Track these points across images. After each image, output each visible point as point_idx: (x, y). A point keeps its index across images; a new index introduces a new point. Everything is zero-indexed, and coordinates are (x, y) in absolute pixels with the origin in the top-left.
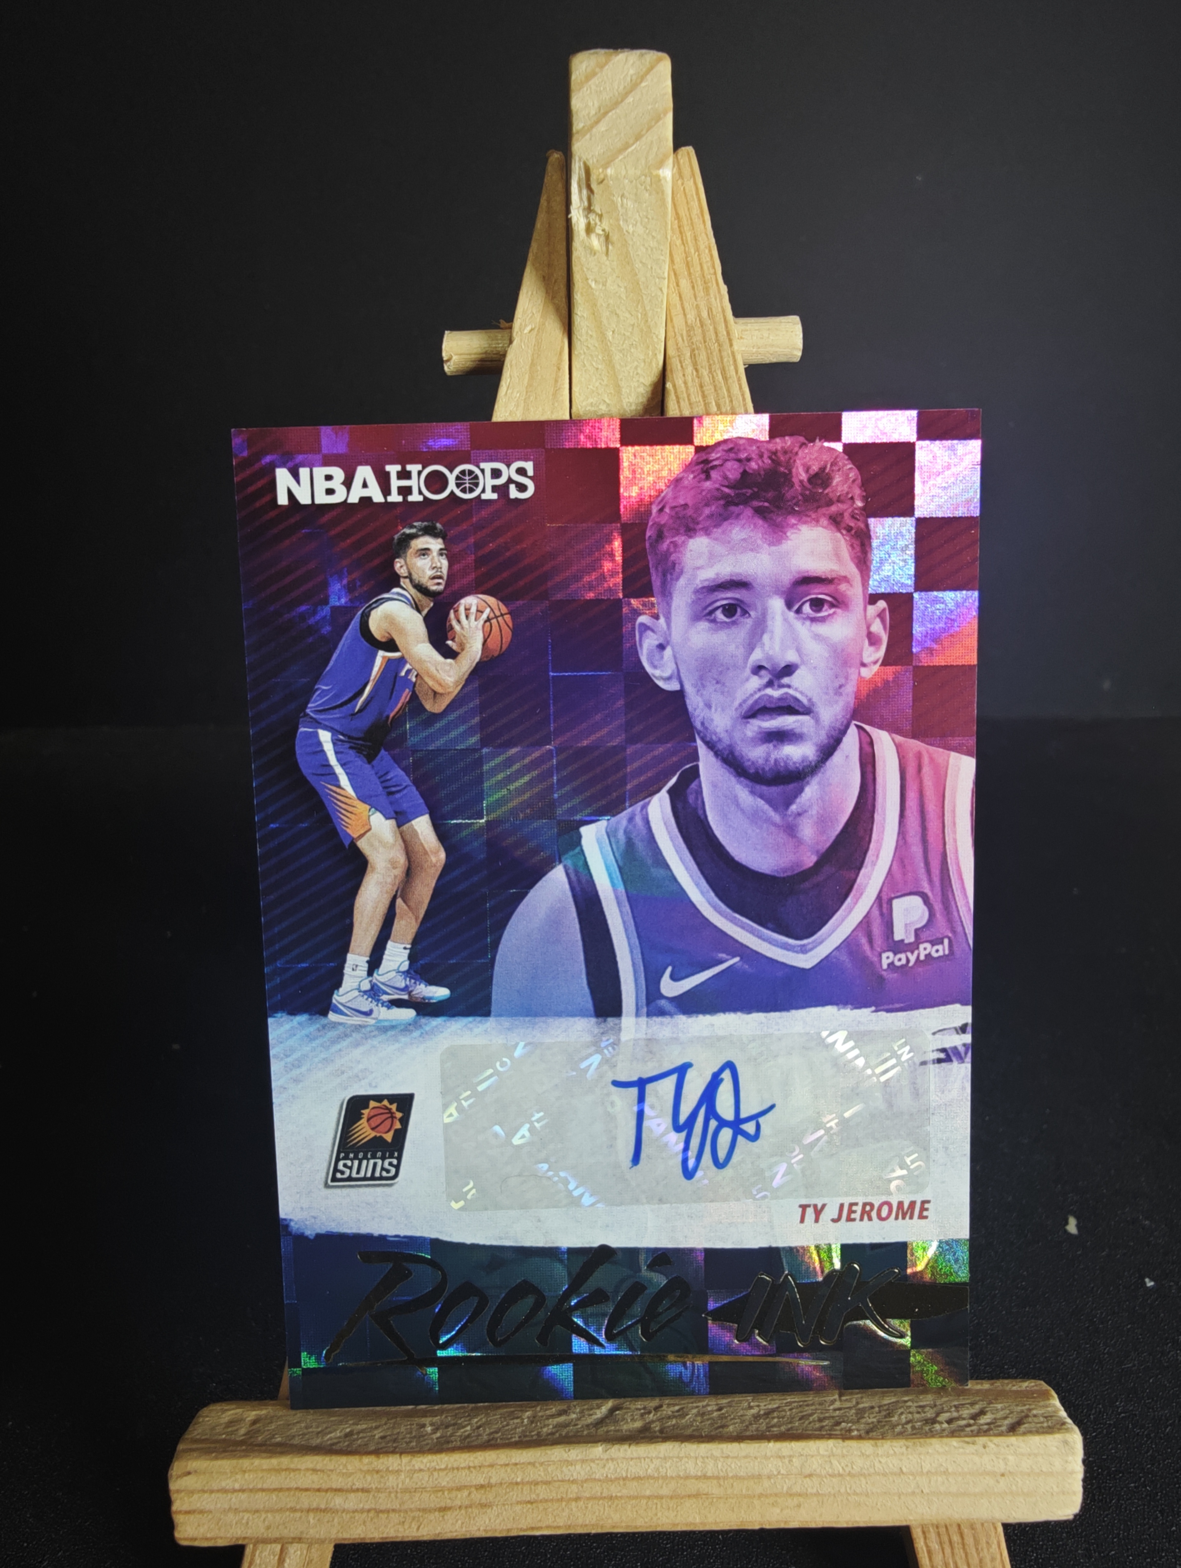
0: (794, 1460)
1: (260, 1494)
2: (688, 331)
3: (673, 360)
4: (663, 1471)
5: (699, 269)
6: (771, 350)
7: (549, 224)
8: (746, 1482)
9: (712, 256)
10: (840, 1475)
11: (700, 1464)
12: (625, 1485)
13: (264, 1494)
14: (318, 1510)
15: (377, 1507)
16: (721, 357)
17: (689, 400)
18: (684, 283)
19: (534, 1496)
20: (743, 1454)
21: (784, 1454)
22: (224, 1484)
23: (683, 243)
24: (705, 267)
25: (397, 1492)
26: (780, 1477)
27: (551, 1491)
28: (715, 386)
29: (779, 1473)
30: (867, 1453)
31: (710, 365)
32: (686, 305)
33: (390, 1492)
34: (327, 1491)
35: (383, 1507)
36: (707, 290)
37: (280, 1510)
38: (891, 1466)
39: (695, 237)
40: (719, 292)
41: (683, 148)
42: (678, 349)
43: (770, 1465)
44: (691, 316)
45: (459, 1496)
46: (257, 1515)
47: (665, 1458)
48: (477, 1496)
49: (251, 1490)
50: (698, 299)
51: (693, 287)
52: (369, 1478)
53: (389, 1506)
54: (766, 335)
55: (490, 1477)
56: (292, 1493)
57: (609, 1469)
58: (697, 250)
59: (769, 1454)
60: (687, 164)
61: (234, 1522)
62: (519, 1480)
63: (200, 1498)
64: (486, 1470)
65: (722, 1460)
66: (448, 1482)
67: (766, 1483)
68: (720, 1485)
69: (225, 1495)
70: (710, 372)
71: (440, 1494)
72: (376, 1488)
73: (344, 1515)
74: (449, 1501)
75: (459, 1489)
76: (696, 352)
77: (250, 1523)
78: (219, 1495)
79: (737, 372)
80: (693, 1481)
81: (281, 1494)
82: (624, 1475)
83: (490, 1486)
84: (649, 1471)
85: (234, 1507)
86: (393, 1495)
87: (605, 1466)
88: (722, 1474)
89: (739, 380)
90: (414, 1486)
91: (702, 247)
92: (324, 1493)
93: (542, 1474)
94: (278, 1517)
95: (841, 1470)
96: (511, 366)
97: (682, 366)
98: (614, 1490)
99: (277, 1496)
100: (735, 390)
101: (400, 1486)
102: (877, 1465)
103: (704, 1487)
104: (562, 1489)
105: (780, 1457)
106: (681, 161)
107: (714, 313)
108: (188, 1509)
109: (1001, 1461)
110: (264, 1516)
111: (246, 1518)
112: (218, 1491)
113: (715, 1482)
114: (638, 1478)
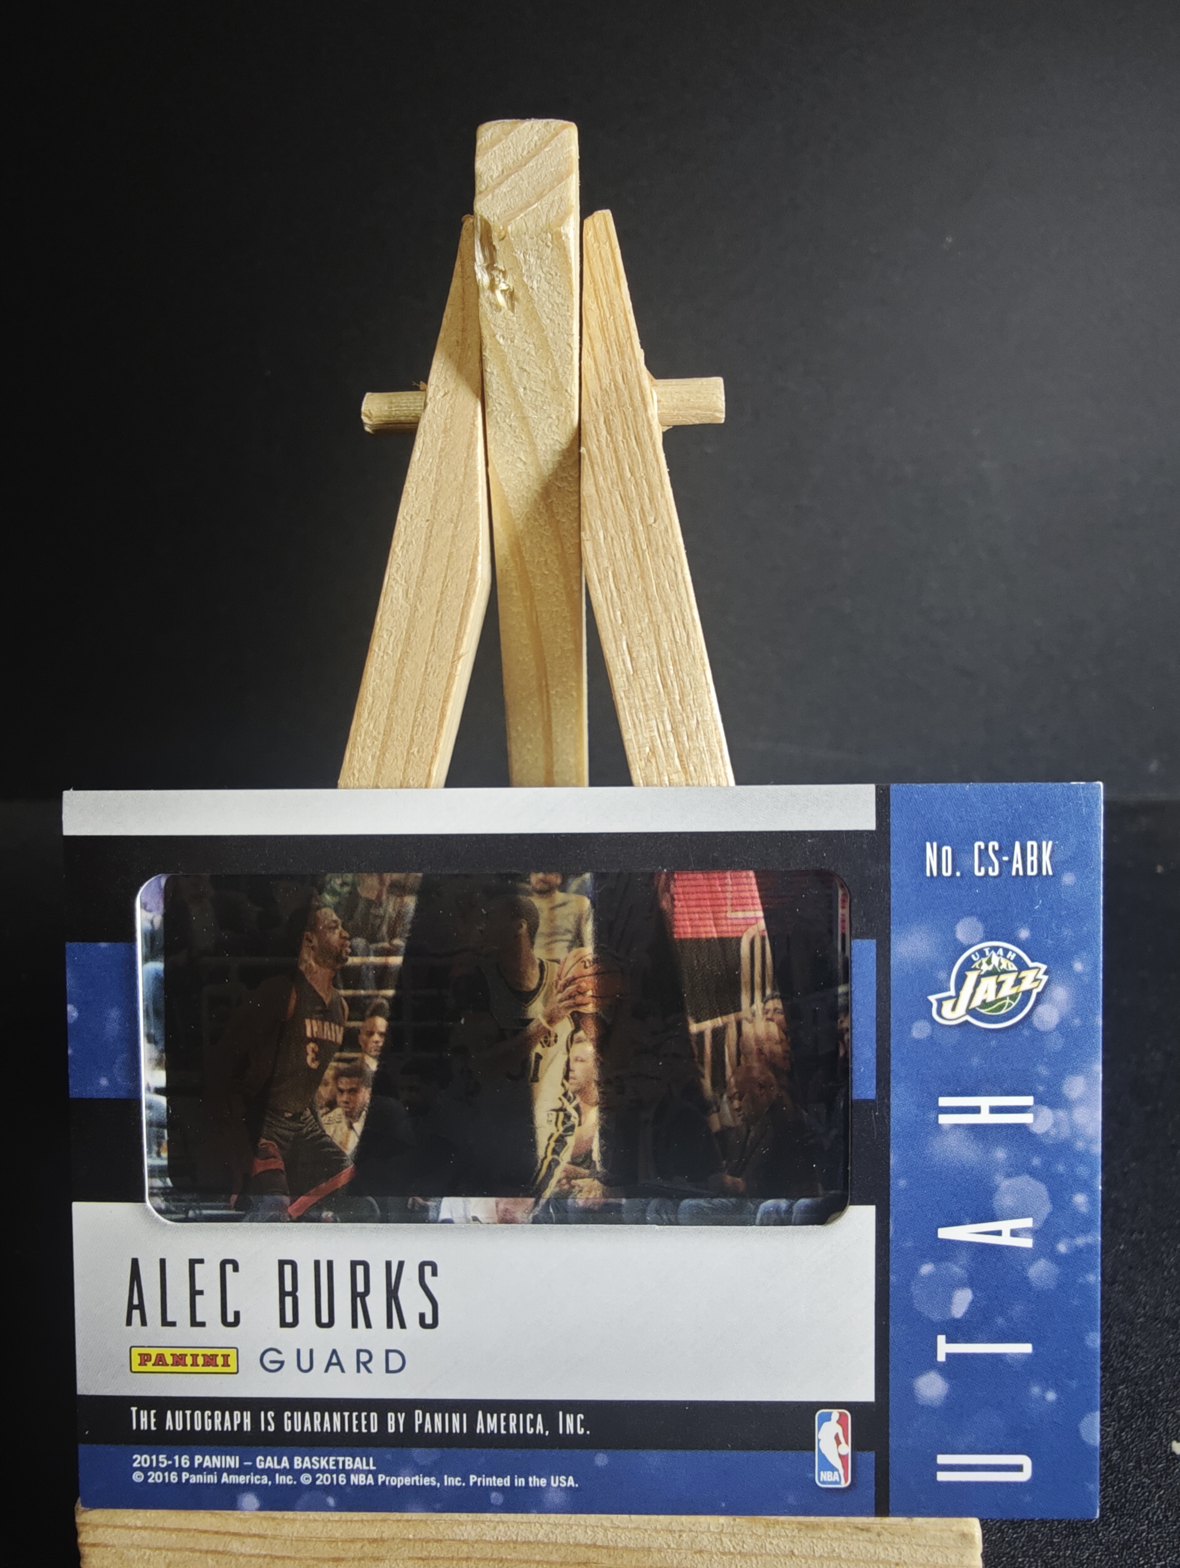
0: (684, 1535)
1: (161, 1532)
2: (603, 396)
3: (587, 425)
4: (553, 1538)
5: (614, 332)
6: (694, 412)
7: (463, 289)
8: (636, 1554)
9: (627, 320)
10: (730, 1553)
11: (590, 1533)
12: (515, 1548)
13: (165, 1533)
14: (215, 1552)
15: (273, 1553)
16: (636, 422)
17: (603, 465)
18: (599, 347)
19: (425, 1553)
20: (633, 1526)
21: (674, 1529)
22: (126, 1521)
23: (598, 307)
24: (621, 332)
25: (292, 1540)
26: (669, 1551)
27: (442, 1548)
28: (629, 452)
29: (669, 1546)
30: (759, 1533)
31: (624, 430)
32: (601, 370)
33: (286, 1540)
34: (225, 1534)
35: (279, 1554)
36: (622, 354)
37: (180, 1550)
38: (782, 1547)
39: (610, 300)
40: (634, 356)
41: (599, 212)
42: (592, 414)
43: (660, 1538)
44: (606, 381)
45: (353, 1547)
46: (157, 1552)
47: (555, 1525)
48: (369, 1549)
49: (152, 1529)
50: (613, 363)
51: (608, 352)
52: (265, 1524)
53: (285, 1554)
54: (686, 397)
55: (383, 1532)
56: (191, 1534)
57: (500, 1531)
58: (613, 313)
59: (658, 1527)
60: (603, 227)
61: (137, 1557)
62: (411, 1536)
63: (104, 1532)
64: (379, 1525)
65: (612, 1530)
66: (341, 1534)
67: (656, 1556)
68: (610, 1556)
69: (127, 1531)
70: (624, 437)
71: (333, 1545)
72: (272, 1535)
73: (241, 1558)
74: (342, 1552)
75: (353, 1541)
76: (611, 417)
77: (151, 1560)
78: (123, 1530)
79: (651, 438)
80: (584, 1549)
81: (180, 1534)
82: (514, 1538)
83: (383, 1540)
84: (539, 1536)
85: (136, 1543)
86: (288, 1542)
87: (495, 1528)
88: (611, 1543)
89: (654, 445)
90: (309, 1535)
91: (618, 311)
92: (222, 1536)
93: (434, 1533)
94: (178, 1555)
95: (732, 1549)
96: (424, 431)
97: (596, 431)
98: (504, 1553)
99: (177, 1536)
100: (650, 456)
101: (295, 1534)
102: (767, 1545)
103: (592, 1554)
104: (453, 1548)
105: (671, 1532)
106: (598, 224)
107: (629, 377)
108: (93, 1542)
109: (895, 1551)
110: (164, 1553)
111: (147, 1554)
112: (121, 1527)
113: (605, 1551)
114: (529, 1543)
